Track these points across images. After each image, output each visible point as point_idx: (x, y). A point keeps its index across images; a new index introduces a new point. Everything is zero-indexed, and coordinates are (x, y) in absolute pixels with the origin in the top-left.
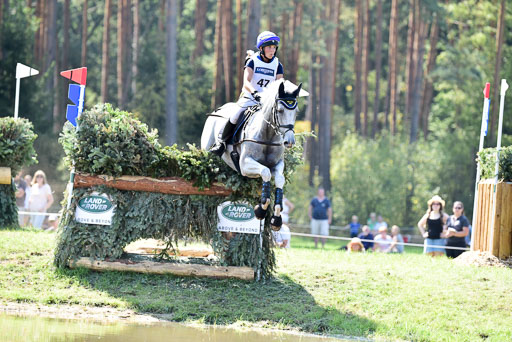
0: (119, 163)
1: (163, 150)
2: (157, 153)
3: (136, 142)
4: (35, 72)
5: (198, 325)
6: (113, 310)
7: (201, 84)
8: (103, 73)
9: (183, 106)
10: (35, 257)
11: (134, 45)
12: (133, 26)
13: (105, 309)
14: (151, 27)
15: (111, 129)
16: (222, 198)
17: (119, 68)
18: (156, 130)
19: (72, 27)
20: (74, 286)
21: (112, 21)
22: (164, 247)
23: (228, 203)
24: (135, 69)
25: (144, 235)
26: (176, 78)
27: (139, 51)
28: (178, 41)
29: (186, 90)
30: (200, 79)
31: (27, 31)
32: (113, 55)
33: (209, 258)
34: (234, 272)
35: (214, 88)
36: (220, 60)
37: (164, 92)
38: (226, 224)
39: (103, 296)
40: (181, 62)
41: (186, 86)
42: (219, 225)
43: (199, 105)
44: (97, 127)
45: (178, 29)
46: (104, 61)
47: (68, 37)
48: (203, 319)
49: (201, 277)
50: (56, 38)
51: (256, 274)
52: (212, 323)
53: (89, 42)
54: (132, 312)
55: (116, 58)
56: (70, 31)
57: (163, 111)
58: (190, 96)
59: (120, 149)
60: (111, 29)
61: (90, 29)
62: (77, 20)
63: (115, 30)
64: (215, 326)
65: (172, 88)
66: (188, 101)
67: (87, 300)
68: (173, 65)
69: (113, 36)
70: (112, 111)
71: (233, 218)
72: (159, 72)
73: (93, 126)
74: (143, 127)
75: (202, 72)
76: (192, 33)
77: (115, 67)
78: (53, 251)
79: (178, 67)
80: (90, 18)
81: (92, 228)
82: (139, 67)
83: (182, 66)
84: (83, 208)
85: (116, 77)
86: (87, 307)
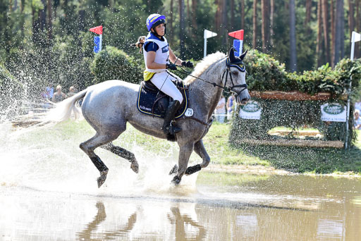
0: (263, 84)
1: (288, 76)
2: (285, 77)
3: (273, 71)
4: (215, 34)
5: (312, 174)
6: (263, 167)
7: (310, 38)
8: (254, 35)
9: (299, 51)
10: (218, 139)
11: (271, 18)
12: (270, 7)
13: (258, 166)
14: (280, 7)
15: (258, 64)
16: (323, 102)
17: (263, 32)
18: (284, 64)
19: (235, 9)
20: (241, 154)
21: (258, 5)
22: (291, 131)
23: (327, 104)
24: (272, 31)
25: (279, 124)
26: (295, 35)
27: (274, 22)
28: (296, 14)
29: (301, 42)
30: (309, 36)
31: (210, 13)
32: (259, 24)
33: (317, 136)
34: (332, 144)
35: (318, 40)
36: (321, 24)
37: (289, 44)
38: (326, 117)
39: (257, 160)
40: (298, 26)
41: (301, 39)
42: (322, 117)
43: (309, 50)
44: (250, 64)
45: (296, 7)
46: (254, 28)
47: (233, 14)
48: (314, 171)
49: (312, 147)
50: (227, 16)
51: (345, 145)
52: (319, 173)
53: (245, 17)
54: (273, 168)
55: (261, 26)
56: (235, 12)
57: (288, 55)
58: (304, 46)
59: (264, 76)
60: (258, 9)
61: (246, 10)
62: (238, 6)
63: (260, 10)
64: (321, 175)
65: (293, 41)
66: (302, 48)
67: (248, 162)
68: (293, 27)
69: (259, 13)
70: (258, 54)
71: (330, 113)
72: (286, 33)
73: (247, 63)
74: (277, 62)
75: (310, 31)
76: (304, 10)
77: (261, 31)
78: (228, 135)
79: (296, 29)
80: (246, 4)
81: (250, 121)
82: (274, 30)
83: (299, 29)
84: (244, 110)
85: (261, 37)
86: (248, 166)
